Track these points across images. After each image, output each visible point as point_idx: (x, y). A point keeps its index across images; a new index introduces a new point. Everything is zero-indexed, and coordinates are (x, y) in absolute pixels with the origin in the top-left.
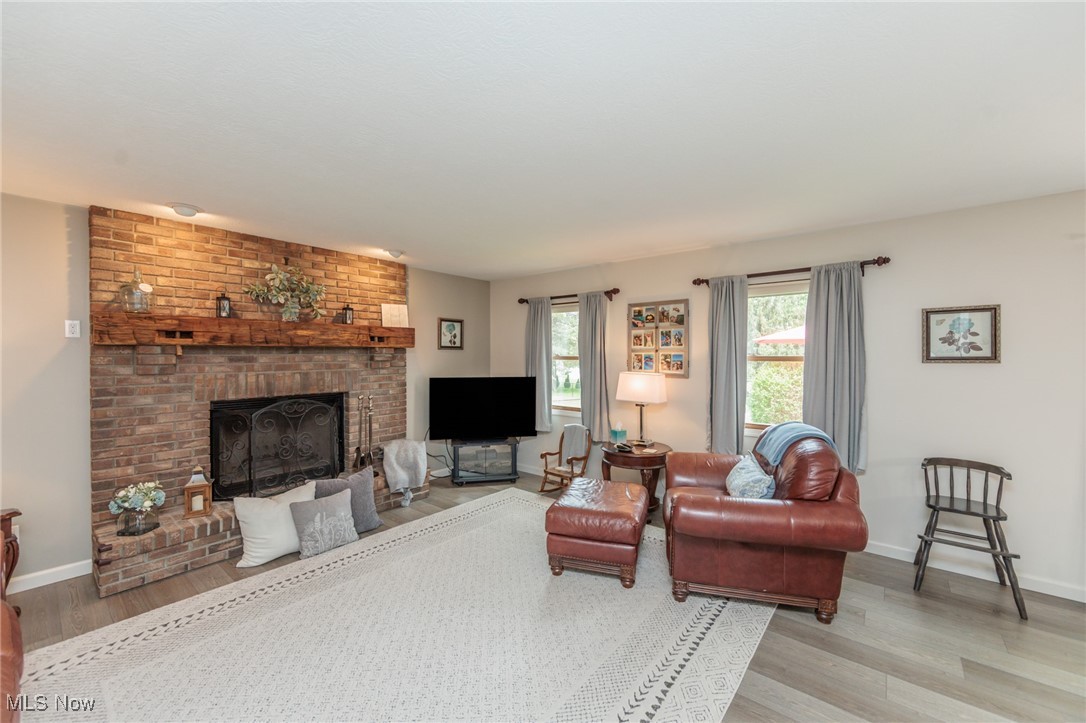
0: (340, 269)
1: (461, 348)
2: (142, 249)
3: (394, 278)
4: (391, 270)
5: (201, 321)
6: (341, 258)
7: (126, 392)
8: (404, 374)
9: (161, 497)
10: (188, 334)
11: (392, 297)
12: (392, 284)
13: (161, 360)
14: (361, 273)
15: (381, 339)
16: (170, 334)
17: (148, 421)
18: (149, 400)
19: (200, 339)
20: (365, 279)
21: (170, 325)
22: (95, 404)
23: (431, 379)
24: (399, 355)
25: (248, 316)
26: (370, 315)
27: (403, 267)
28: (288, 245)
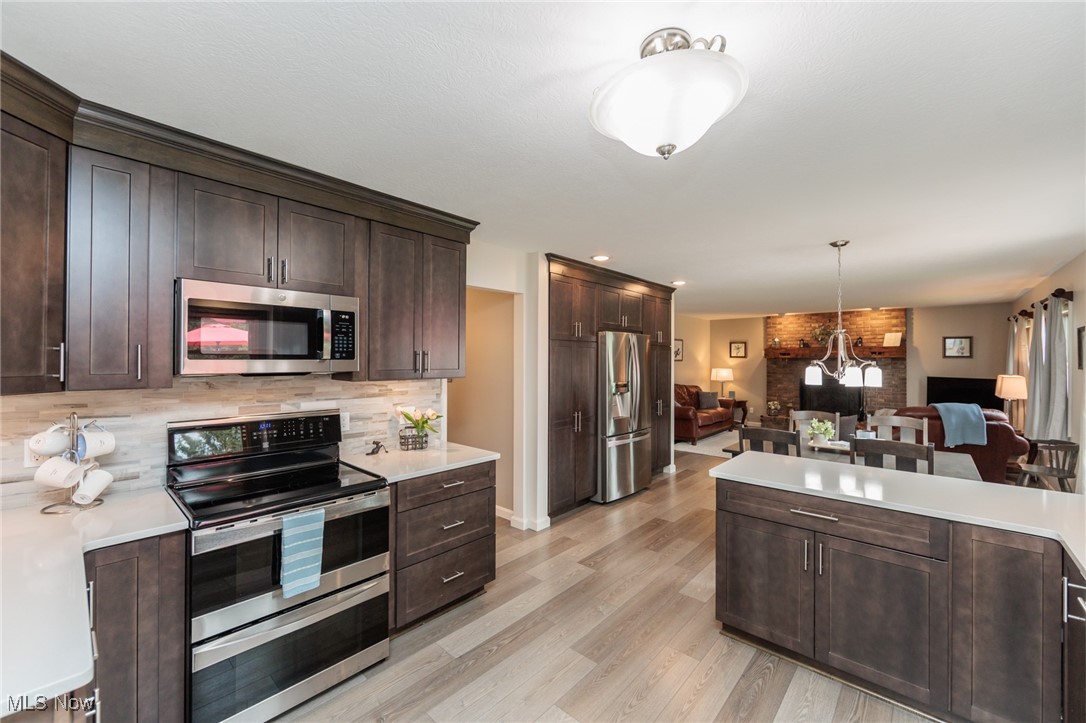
0: (858, 319)
1: (971, 356)
2: (779, 327)
3: (897, 318)
4: (894, 314)
5: (793, 349)
6: (859, 314)
7: (774, 373)
8: (905, 372)
9: (779, 407)
10: (789, 354)
11: (894, 329)
12: (894, 321)
13: (783, 363)
14: (872, 319)
15: (880, 353)
16: (784, 354)
17: (780, 383)
18: (780, 376)
19: (792, 356)
20: (874, 322)
21: (783, 351)
22: (768, 376)
23: (929, 379)
24: (899, 362)
25: (813, 346)
26: (877, 340)
27: (905, 310)
28: (830, 314)
